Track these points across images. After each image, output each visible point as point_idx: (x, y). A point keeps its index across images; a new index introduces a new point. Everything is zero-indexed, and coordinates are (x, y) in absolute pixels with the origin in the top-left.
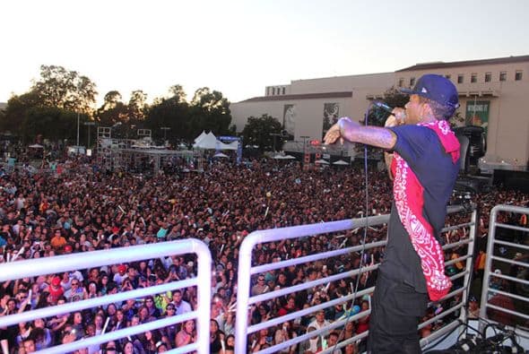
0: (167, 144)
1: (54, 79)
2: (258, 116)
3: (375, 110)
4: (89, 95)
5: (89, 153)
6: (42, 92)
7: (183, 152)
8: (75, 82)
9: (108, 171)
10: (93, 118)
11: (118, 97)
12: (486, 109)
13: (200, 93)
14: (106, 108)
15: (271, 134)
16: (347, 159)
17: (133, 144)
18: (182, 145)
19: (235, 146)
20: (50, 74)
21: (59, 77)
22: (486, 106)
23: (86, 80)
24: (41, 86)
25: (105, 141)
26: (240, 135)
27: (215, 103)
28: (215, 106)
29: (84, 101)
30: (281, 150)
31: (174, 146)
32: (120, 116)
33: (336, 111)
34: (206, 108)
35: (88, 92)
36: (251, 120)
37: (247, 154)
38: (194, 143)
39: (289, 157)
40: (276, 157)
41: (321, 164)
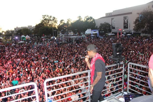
1: (46, 19)
2: (103, 23)
3: (138, 18)
6: (43, 23)
8: (52, 19)
10: (57, 28)
11: (63, 21)
13: (86, 18)
14: (61, 25)
15: (107, 28)
16: (131, 33)
18: (82, 33)
20: (45, 17)
21: (47, 18)
23: (54, 18)
24: (43, 21)
26: (98, 29)
28: (91, 21)
29: (54, 24)
30: (111, 32)
32: (65, 26)
33: (127, 19)
34: (88, 21)
35: (55, 21)
36: (101, 24)
38: (85, 32)
39: (113, 34)
40: (109, 35)
41: (123, 36)
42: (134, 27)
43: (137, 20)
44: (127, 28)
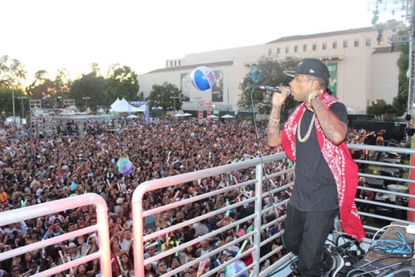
0: (89, 110)
2: (160, 84)
3: (251, 74)
4: (21, 74)
5: (24, 121)
7: (102, 116)
8: (8, 64)
9: (41, 135)
10: (26, 93)
11: (45, 74)
12: (334, 69)
13: (113, 68)
14: (37, 84)
15: (171, 97)
16: (232, 113)
17: (61, 112)
18: (101, 110)
19: (143, 108)
22: (335, 67)
23: (17, 63)
25: (37, 111)
26: (147, 99)
27: (125, 75)
28: (126, 78)
29: (17, 80)
30: (181, 109)
31: (94, 111)
32: (49, 90)
33: (221, 77)
34: (119, 80)
35: (20, 72)
36: (155, 87)
37: (153, 114)
38: (110, 108)
39: (187, 114)
40: (176, 115)
41: (212, 119)
42: (240, 98)
43: (248, 81)
44: (221, 100)
